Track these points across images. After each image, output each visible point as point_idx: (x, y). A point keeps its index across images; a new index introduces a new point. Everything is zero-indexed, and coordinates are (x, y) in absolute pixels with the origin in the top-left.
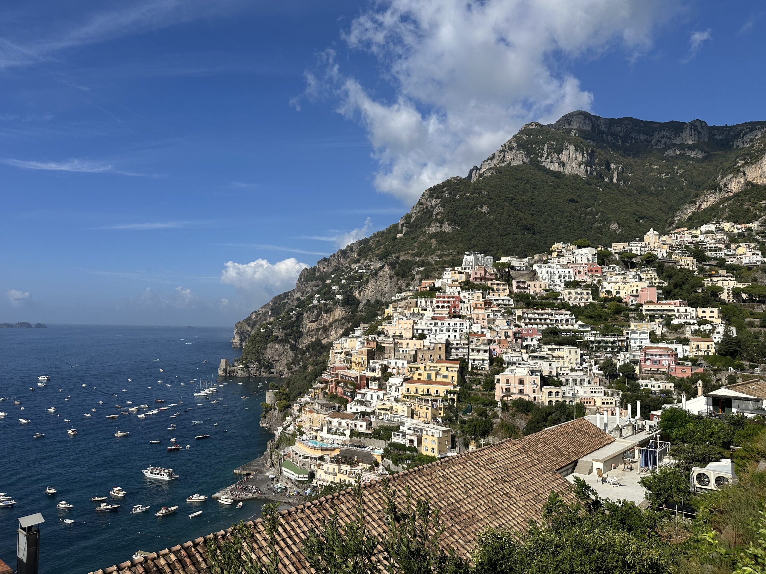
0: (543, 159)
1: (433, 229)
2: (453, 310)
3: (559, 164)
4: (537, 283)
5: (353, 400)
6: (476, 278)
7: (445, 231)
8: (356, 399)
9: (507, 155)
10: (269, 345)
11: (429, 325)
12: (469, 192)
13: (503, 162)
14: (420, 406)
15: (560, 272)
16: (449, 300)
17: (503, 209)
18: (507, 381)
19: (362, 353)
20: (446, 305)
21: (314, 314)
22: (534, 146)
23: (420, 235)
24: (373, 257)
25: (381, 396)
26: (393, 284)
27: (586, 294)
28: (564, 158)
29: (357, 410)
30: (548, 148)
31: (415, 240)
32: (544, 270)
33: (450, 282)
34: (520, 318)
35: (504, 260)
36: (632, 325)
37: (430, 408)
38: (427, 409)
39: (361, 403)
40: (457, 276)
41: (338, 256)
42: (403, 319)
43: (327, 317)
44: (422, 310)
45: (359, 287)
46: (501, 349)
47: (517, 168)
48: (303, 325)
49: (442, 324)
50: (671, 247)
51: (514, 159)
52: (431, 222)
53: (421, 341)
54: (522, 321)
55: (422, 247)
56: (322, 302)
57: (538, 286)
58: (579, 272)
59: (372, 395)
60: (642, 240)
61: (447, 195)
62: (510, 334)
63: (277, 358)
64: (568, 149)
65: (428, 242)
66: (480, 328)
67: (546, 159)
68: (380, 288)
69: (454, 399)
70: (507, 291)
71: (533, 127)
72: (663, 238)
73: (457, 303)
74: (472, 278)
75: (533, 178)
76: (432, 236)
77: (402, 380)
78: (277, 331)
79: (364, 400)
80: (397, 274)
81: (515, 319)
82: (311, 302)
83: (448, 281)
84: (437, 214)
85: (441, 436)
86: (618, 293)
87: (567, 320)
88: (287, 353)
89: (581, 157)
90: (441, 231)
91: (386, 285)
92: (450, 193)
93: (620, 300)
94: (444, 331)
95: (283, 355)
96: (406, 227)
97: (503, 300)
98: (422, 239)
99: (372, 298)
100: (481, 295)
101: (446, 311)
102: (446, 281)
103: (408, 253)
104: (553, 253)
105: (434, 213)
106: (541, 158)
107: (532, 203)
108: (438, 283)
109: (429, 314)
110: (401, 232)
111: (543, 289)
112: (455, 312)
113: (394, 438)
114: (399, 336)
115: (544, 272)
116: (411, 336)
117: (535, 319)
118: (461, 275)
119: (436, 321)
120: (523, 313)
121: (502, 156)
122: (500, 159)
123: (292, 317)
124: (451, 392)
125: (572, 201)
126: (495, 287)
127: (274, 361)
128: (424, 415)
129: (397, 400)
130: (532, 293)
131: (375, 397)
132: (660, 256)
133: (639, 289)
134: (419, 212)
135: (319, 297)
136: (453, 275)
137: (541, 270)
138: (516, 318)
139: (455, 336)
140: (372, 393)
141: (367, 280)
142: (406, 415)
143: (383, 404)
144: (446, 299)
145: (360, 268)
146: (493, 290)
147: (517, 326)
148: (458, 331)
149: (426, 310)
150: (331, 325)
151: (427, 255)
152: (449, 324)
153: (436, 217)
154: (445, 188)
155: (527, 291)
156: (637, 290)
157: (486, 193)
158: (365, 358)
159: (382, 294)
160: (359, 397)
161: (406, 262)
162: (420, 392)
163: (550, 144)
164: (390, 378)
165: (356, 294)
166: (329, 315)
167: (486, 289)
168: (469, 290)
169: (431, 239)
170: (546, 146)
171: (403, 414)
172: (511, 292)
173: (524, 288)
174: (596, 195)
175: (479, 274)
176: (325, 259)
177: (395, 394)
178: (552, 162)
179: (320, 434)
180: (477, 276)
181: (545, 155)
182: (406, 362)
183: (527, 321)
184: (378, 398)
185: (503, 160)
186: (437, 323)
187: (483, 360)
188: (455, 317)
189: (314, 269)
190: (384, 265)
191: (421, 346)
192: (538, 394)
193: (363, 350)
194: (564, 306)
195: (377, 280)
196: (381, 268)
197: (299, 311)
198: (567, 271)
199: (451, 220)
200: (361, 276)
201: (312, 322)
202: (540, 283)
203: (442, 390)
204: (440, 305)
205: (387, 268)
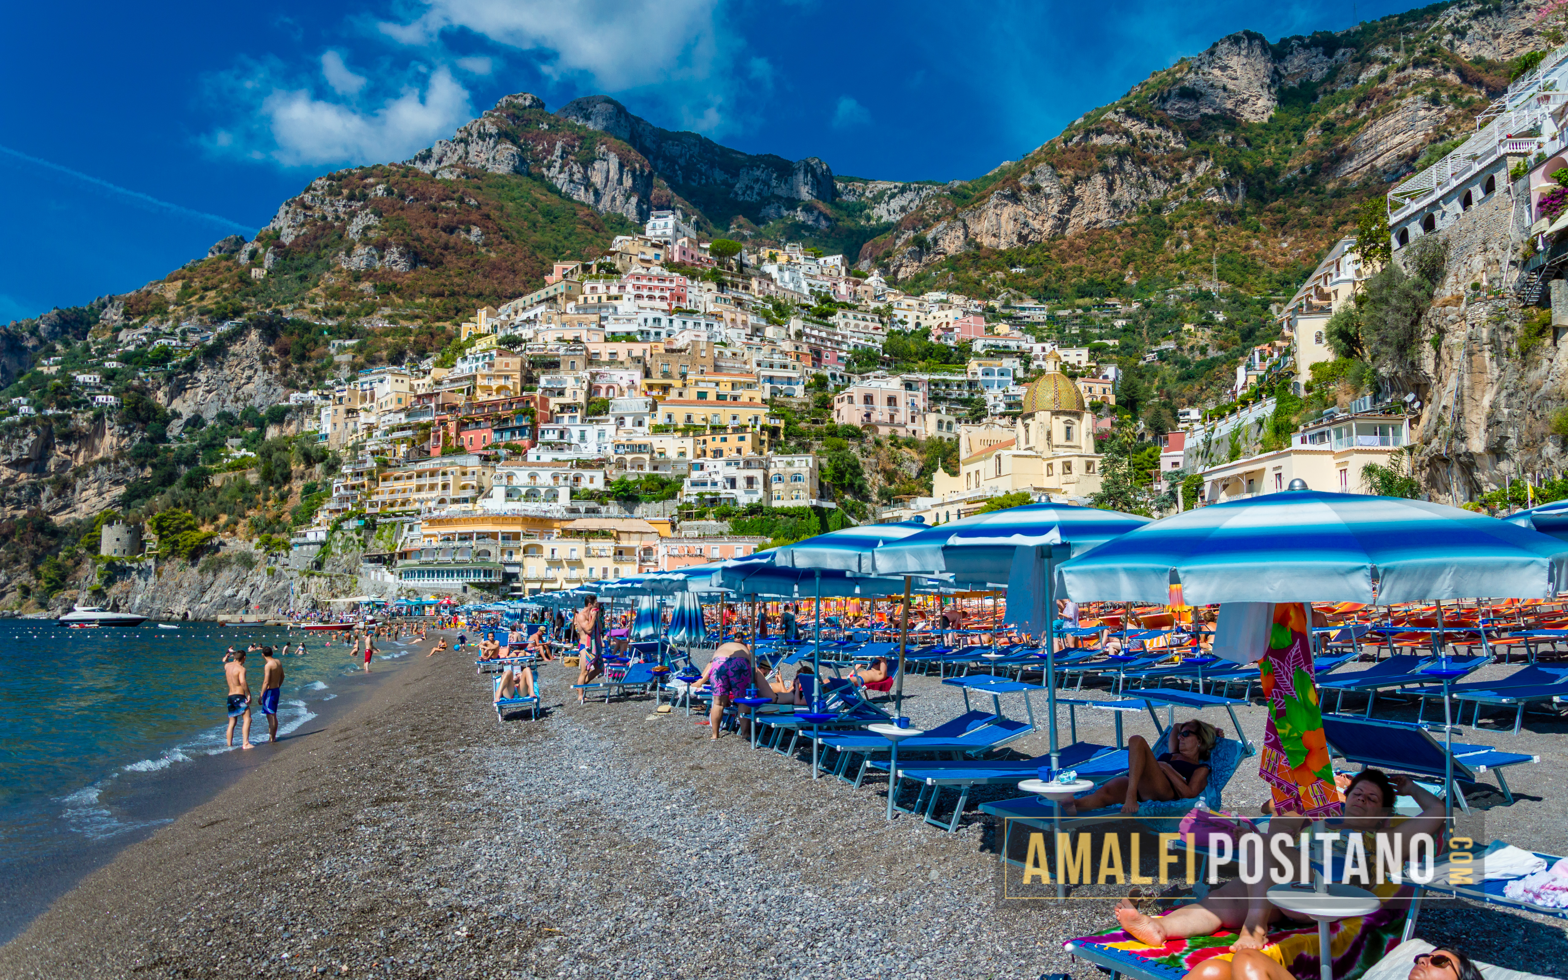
0: (554, 171)
1: (359, 259)
3: (586, 190)
4: (788, 293)
5: (535, 443)
7: (391, 269)
8: (543, 440)
9: (473, 149)
16: (662, 285)
18: (868, 399)
19: (507, 365)
20: (657, 294)
21: (26, 441)
22: (531, 142)
23: (325, 272)
25: (610, 432)
26: (271, 374)
28: (597, 179)
29: (555, 459)
30: (563, 151)
34: (799, 334)
36: (974, 364)
38: (742, 439)
39: (558, 446)
40: (651, 253)
54: (804, 339)
56: (50, 412)
59: (582, 432)
61: (377, 192)
64: (604, 160)
65: (352, 287)
67: (559, 173)
73: (681, 291)
74: (676, 260)
77: (649, 401)
79: (564, 442)
81: (790, 335)
86: (918, 325)
89: (630, 181)
90: (382, 267)
92: (389, 192)
96: (274, 253)
99: (207, 409)
100: (714, 287)
101: (663, 305)
103: (302, 307)
105: (356, 228)
106: (548, 169)
110: (257, 266)
112: (678, 308)
120: (804, 327)
131: (592, 434)
133: (951, 321)
134: (303, 225)
136: (638, 249)
138: (792, 333)
140: (583, 428)
141: (189, 365)
143: (629, 440)
145: (157, 336)
149: (618, 298)
150: (81, 472)
151: (355, 315)
153: (363, 235)
156: (948, 323)
159: (237, 400)
160: (550, 437)
161: (306, 326)
162: (697, 421)
163: (567, 142)
165: (160, 397)
166: (73, 447)
169: (357, 281)
170: (559, 144)
175: (690, 256)
177: (636, 429)
178: (571, 181)
180: (685, 258)
181: (558, 165)
182: (637, 375)
184: (601, 435)
187: (790, 379)
192: (920, 425)
195: (221, 363)
196: (235, 336)
200: (166, 355)
203: (746, 416)
205: (254, 335)
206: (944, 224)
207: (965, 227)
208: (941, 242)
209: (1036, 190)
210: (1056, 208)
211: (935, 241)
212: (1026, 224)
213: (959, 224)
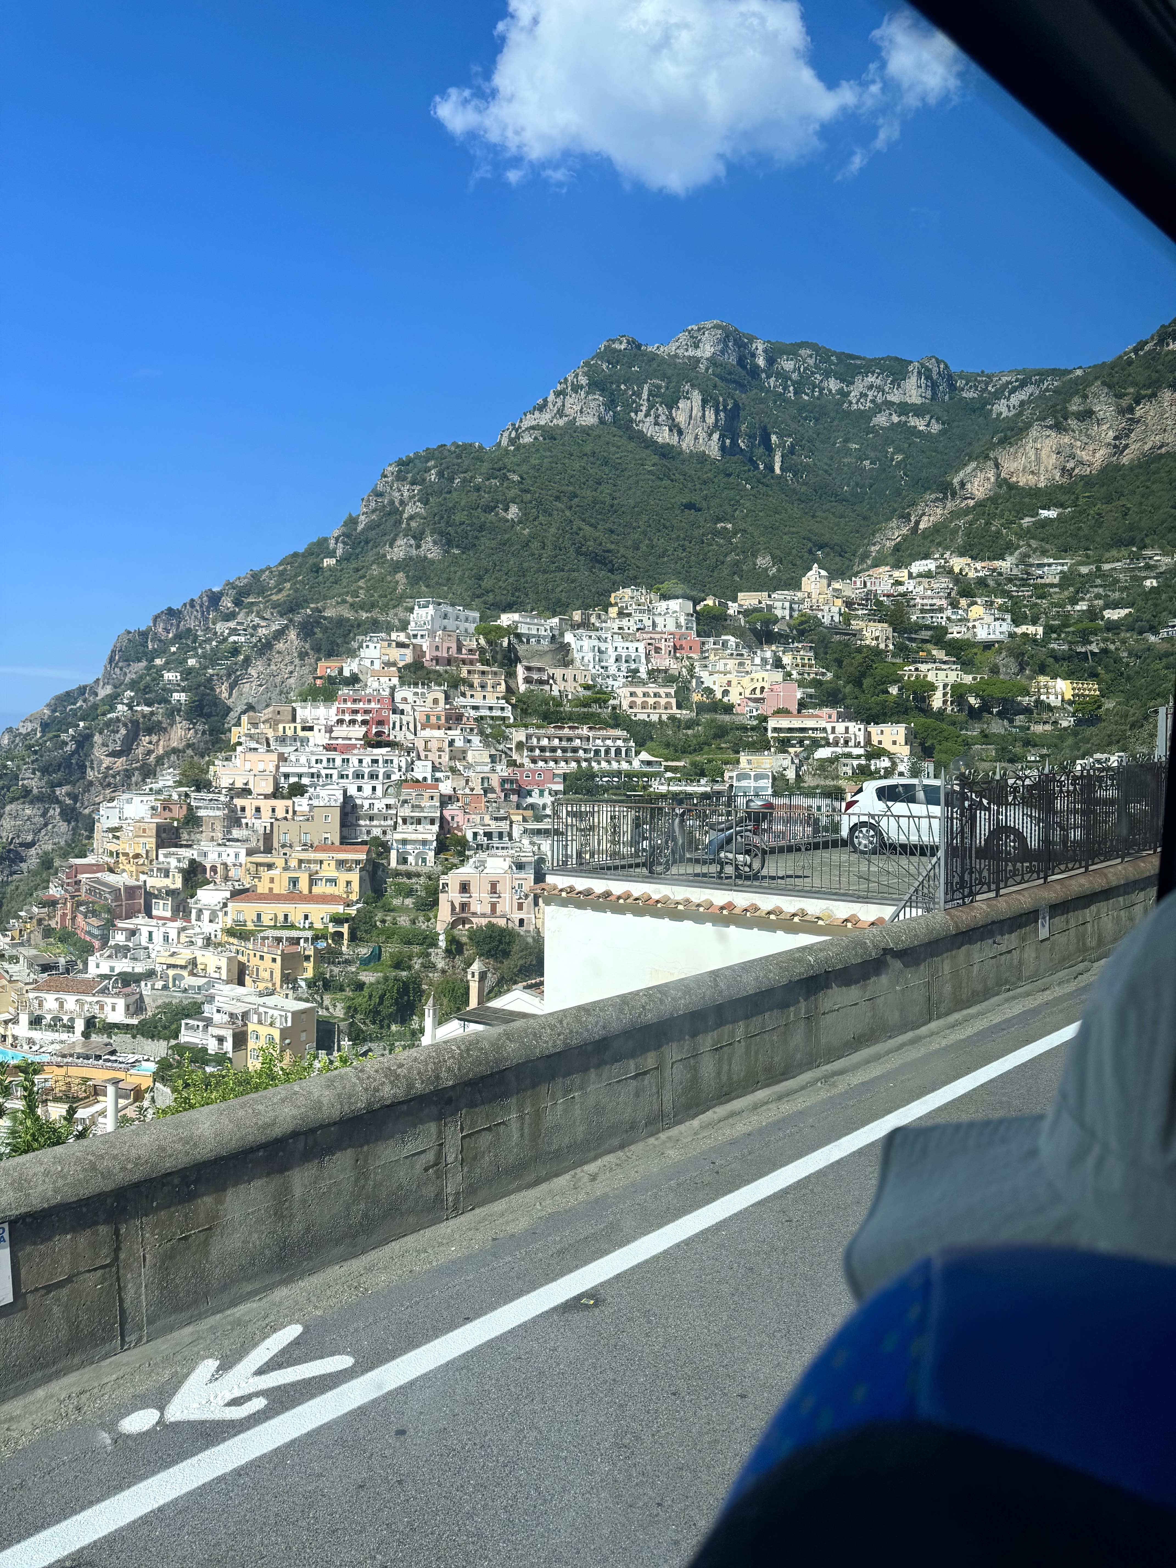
0: (641, 415)
1: (399, 550)
2: (374, 731)
3: (671, 430)
4: (569, 672)
5: (105, 944)
6: (437, 660)
7: (425, 557)
8: (112, 943)
9: (569, 401)
10: (8, 808)
11: (313, 763)
12: (481, 474)
13: (561, 417)
14: (258, 954)
15: (619, 649)
16: (367, 706)
17: (550, 515)
18: (465, 888)
19: (144, 831)
20: (359, 718)
21: (118, 736)
22: (623, 387)
23: (373, 562)
24: (265, 608)
25: (173, 935)
26: (306, 670)
27: (663, 695)
28: (681, 417)
29: (112, 969)
30: (650, 394)
31: (360, 573)
32: (587, 644)
33: (377, 665)
34: (520, 746)
35: (506, 619)
36: (744, 758)
37: (279, 959)
38: (274, 960)
39: (122, 951)
40: (395, 654)
41: (201, 607)
42: (256, 749)
43: (150, 743)
44: (304, 729)
45: (229, 676)
46: (467, 816)
47: (586, 431)
48: (92, 761)
49: (343, 760)
50: (849, 604)
51: (581, 412)
52: (397, 535)
53: (289, 803)
54: (525, 753)
55: (374, 588)
56: (139, 708)
57: (570, 678)
58: (658, 650)
59: (150, 933)
60: (798, 587)
61: (433, 476)
62: (495, 783)
63: (30, 838)
64: (688, 399)
65: (389, 578)
66: (430, 769)
67: (646, 416)
68: (278, 679)
69: (340, 935)
70: (503, 687)
71: (623, 347)
72: (837, 585)
73: (384, 713)
74: (428, 658)
75: (618, 456)
76: (397, 566)
77: (228, 894)
78: (27, 775)
79: (131, 945)
80: (317, 649)
81: (511, 749)
82: (113, 709)
83: (372, 662)
84: (411, 518)
85: (289, 1024)
86: (726, 693)
87: (618, 751)
88: (54, 827)
89: (713, 417)
90: (418, 556)
91: (291, 672)
92: (440, 474)
93: (729, 709)
94: (350, 777)
95: (43, 832)
96: (344, 543)
97: (491, 708)
98: (375, 570)
99: (258, 701)
100: (441, 697)
101: (359, 731)
102: (367, 663)
103: (344, 602)
104: (610, 609)
105: (406, 515)
106: (636, 414)
107: (612, 506)
108: (350, 667)
109: (318, 738)
110: (332, 554)
111: (581, 685)
112: (379, 734)
113: (190, 1033)
114: (244, 790)
115: (585, 648)
116: (270, 790)
117: (553, 750)
118: (403, 651)
119: (332, 754)
120: (529, 737)
121: (559, 404)
122: (556, 409)
123: (65, 743)
124: (337, 920)
125: (690, 506)
126: (476, 680)
127: (21, 845)
128: (267, 975)
129: (208, 942)
130: (555, 693)
131: (158, 937)
132: (826, 621)
133: (767, 686)
134: (373, 511)
135: (131, 698)
136: (383, 651)
137: (580, 643)
138: (513, 746)
139: (374, 789)
140: (151, 929)
141: (247, 661)
142: (224, 977)
143: (173, 955)
144: (361, 705)
145: (234, 632)
146: (471, 686)
147: (512, 763)
148: (381, 777)
149: (311, 729)
150: (160, 760)
151: (385, 609)
152: (361, 761)
153: (408, 524)
154: (431, 463)
155: (547, 687)
156: (762, 688)
157: (516, 478)
158: (152, 842)
159: (281, 692)
160: (119, 938)
161: (341, 622)
162: (266, 921)
163: (653, 385)
164: (199, 892)
165: (223, 691)
166: (155, 738)
167: (455, 684)
168: (416, 684)
169: (396, 572)
170: (646, 387)
171: (217, 975)
172: (510, 690)
173: (541, 682)
174: (738, 498)
175: (445, 650)
176: (170, 612)
177: (208, 928)
178: (656, 423)
179: (13, 1030)
180: (439, 654)
181: (644, 408)
182: (243, 852)
183: (537, 752)
184: (166, 938)
185: (561, 413)
186: (334, 760)
187: (424, 842)
188: (379, 745)
189: (144, 635)
190: (287, 627)
191: (287, 812)
192: (529, 913)
193: (146, 826)
194: (618, 720)
195: (270, 660)
196: (280, 634)
197: (85, 728)
198: (632, 646)
199: (441, 533)
200: (235, 651)
201: (113, 754)
202: (575, 672)
203: (319, 915)
204: (347, 717)
205: (292, 635)
206: (973, 465)
207: (997, 466)
208: (968, 486)
209: (1087, 415)
210: (1111, 434)
211: (962, 484)
212: (1073, 456)
213: (990, 463)
